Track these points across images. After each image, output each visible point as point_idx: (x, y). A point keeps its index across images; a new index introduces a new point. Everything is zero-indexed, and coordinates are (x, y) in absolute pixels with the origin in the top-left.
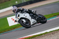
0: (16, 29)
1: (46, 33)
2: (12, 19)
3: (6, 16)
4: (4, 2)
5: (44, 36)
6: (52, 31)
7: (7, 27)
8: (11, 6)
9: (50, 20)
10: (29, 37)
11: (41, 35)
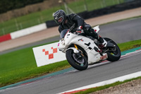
0: (53, 74)
1: (118, 83)
2: (44, 50)
3: (32, 43)
4: (26, 14)
5: (113, 91)
6: (130, 80)
7: (32, 69)
8: (41, 23)
9: (126, 54)
10: (81, 91)
11: (107, 87)
